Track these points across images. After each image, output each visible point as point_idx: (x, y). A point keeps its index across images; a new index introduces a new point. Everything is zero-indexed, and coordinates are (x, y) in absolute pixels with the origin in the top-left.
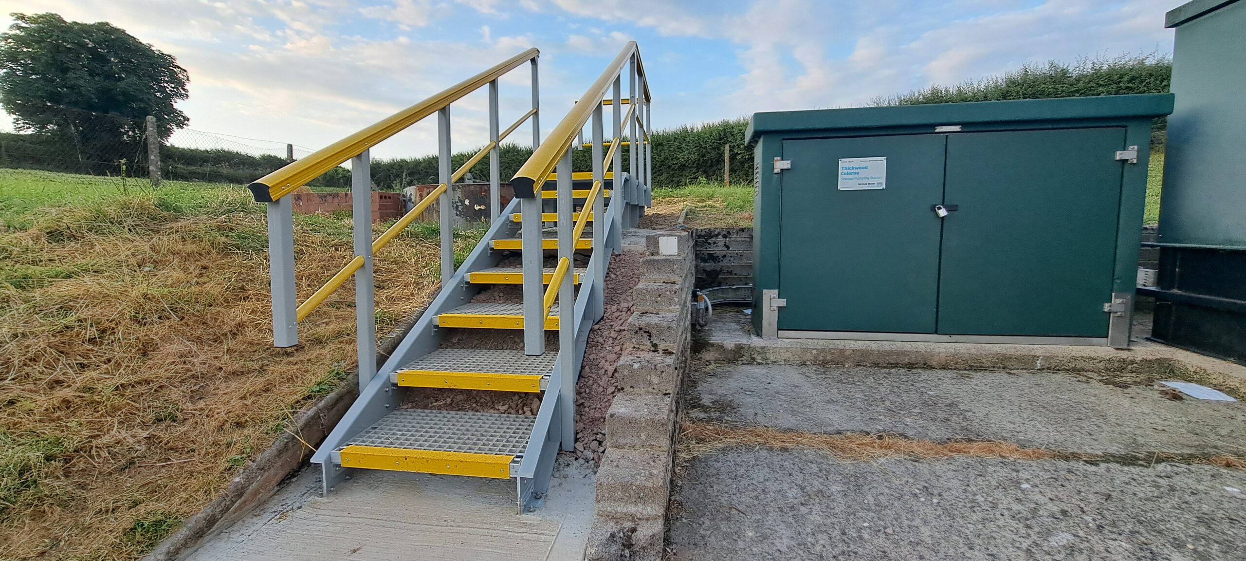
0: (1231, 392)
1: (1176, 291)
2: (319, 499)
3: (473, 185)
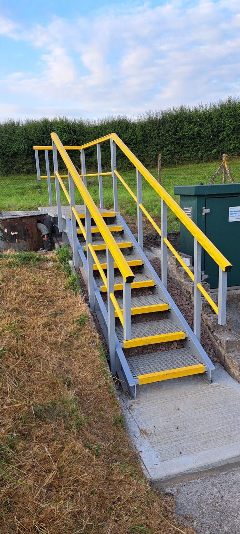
2: (134, 401)
3: (10, 219)
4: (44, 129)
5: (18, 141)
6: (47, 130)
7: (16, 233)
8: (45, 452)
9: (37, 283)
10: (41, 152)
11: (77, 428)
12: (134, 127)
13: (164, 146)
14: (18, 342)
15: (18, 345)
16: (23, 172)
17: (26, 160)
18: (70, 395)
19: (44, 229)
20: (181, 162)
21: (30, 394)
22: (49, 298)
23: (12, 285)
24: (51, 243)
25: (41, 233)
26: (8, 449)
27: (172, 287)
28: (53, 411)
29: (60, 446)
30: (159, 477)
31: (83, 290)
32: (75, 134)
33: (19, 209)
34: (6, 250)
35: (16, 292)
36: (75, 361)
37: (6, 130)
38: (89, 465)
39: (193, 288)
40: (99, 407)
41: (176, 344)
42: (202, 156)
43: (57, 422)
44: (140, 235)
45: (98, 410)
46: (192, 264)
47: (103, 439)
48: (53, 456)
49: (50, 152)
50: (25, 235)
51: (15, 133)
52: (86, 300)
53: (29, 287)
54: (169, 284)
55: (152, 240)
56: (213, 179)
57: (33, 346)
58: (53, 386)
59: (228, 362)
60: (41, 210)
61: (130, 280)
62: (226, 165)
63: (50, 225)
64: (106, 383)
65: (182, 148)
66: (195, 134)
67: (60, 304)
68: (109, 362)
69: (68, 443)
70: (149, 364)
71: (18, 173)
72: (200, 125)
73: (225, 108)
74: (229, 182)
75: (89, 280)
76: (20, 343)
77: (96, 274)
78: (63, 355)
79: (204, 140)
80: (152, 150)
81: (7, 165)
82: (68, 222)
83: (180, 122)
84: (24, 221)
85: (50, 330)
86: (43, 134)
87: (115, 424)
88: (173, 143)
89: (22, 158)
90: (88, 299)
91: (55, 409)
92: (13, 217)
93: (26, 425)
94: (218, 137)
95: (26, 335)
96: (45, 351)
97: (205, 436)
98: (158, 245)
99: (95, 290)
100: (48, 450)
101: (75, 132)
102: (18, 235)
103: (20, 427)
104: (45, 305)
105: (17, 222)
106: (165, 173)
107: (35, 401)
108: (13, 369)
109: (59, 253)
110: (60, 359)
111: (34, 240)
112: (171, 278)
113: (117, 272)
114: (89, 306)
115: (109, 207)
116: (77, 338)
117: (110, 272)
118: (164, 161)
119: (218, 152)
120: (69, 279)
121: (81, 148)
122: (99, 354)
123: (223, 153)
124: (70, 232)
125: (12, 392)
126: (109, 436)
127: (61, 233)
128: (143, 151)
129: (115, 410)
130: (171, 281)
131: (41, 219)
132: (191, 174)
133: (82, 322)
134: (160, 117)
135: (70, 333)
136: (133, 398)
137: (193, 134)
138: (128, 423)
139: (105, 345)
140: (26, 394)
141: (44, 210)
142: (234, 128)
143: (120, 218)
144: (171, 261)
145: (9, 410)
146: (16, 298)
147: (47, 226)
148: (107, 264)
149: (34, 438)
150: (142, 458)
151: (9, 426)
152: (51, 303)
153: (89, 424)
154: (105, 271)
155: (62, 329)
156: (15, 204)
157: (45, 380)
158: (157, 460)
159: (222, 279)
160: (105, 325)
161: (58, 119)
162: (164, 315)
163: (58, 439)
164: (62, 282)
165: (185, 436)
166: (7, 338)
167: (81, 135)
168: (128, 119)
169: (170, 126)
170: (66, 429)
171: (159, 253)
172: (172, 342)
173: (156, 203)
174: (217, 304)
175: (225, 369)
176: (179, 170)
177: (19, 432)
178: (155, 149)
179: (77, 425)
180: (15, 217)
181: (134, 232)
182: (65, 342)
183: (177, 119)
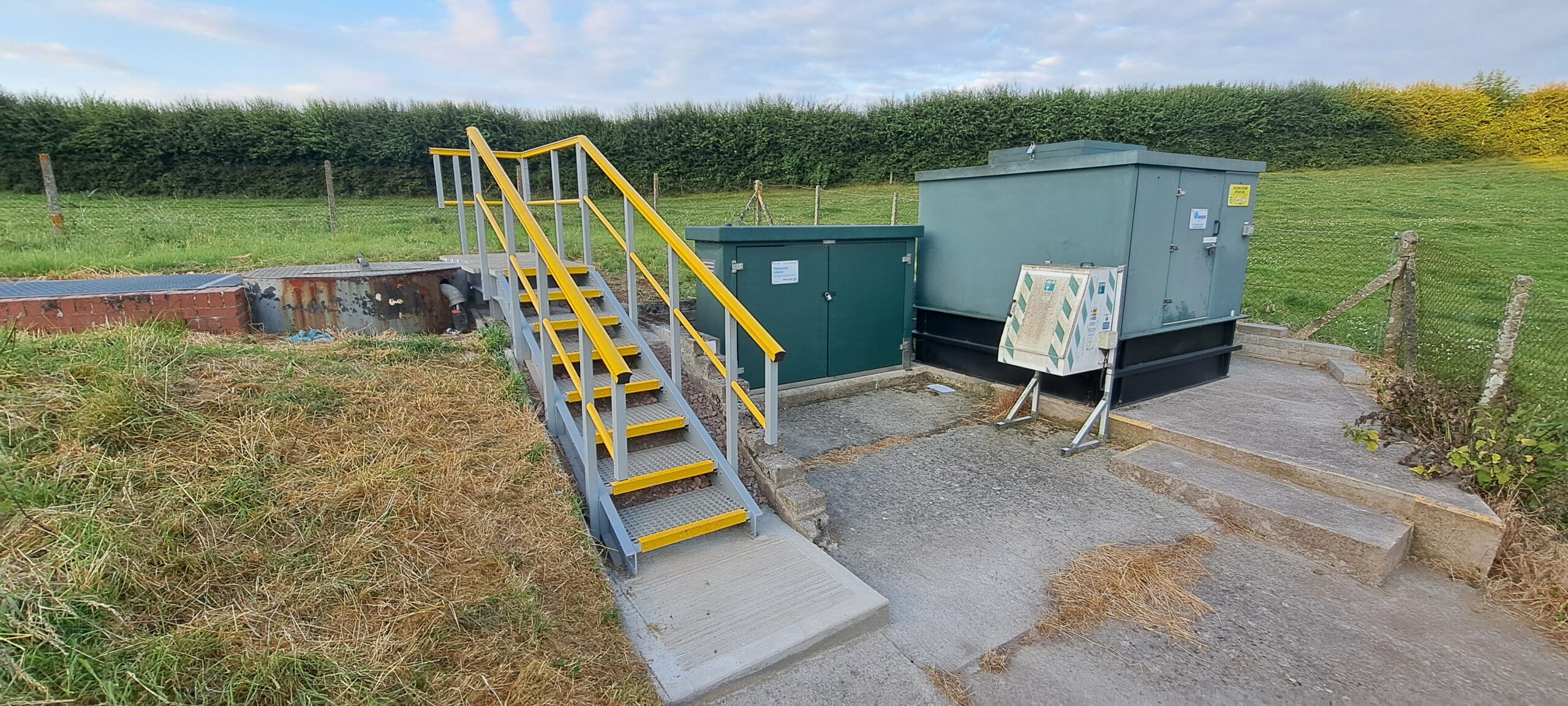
0: (952, 386)
1: (925, 333)
2: (633, 580)
3: (386, 276)
4: (446, 120)
5: (393, 137)
6: (451, 121)
7: (400, 302)
8: (484, 685)
9: (447, 391)
10: (446, 160)
11: (539, 638)
12: (609, 126)
13: (660, 163)
14: (416, 499)
15: (417, 504)
16: (404, 193)
17: (408, 171)
18: (522, 582)
19: (454, 295)
20: (689, 189)
21: (447, 589)
22: (470, 416)
23: (396, 395)
24: (468, 318)
25: (449, 302)
26: (413, 691)
27: (689, 389)
28: (493, 614)
29: (511, 671)
30: (683, 697)
31: (534, 401)
32: (504, 132)
33: (402, 259)
34: (380, 332)
35: (405, 409)
36: (527, 523)
37: (369, 117)
38: (565, 695)
39: (724, 389)
40: (575, 596)
41: (699, 481)
42: (723, 181)
43: (502, 632)
44: (633, 304)
45: (572, 602)
46: (722, 350)
47: (585, 649)
48: (499, 690)
49: (465, 161)
50: (417, 305)
51: (387, 122)
52: (541, 416)
53: (431, 399)
54: (685, 384)
55: (651, 313)
56: (742, 218)
57: (446, 504)
58: (490, 569)
59: (780, 500)
60: (447, 262)
61: (624, 378)
62: (760, 197)
63: (465, 288)
64: (586, 555)
65: (690, 166)
66: (710, 146)
67: (492, 426)
68: (587, 519)
69: (525, 665)
70: (657, 516)
71: (393, 193)
72: (719, 134)
73: (754, 111)
74: (766, 223)
75: (545, 385)
76: (422, 500)
77: (559, 371)
78: (505, 515)
79: (725, 158)
80: (641, 166)
81: (371, 180)
82: (501, 281)
83: (686, 126)
84: (415, 279)
85: (476, 473)
86: (445, 127)
87: (605, 622)
88: (676, 158)
89: (401, 167)
90: (544, 416)
91: (497, 610)
92: (392, 273)
93: (443, 645)
94: (746, 154)
95: (433, 485)
96: (471, 511)
97: (752, 619)
98: (665, 320)
99: (556, 399)
100: (489, 682)
101: (503, 128)
102: (402, 304)
103: (432, 649)
104: (463, 430)
105: (401, 282)
106: (664, 204)
107: (459, 599)
108: (411, 547)
109: (485, 335)
110: (499, 522)
111: (434, 313)
112: (687, 375)
113: (599, 366)
114: (546, 427)
115: (574, 256)
116: (528, 484)
117: (586, 367)
118: (662, 185)
119: (748, 177)
120: (508, 381)
121: (522, 156)
122: (571, 508)
123: (754, 179)
124: (507, 301)
125: (413, 588)
126: (595, 643)
127: (487, 302)
128: (626, 168)
129: (603, 598)
130: (686, 379)
131: (446, 276)
132: (707, 209)
133: (535, 456)
134: (653, 115)
135: (515, 476)
136: (632, 575)
137: (706, 147)
138: (627, 618)
139: (580, 492)
140: (440, 590)
141: (452, 260)
142: (769, 141)
143: (595, 276)
144: (687, 347)
145: (409, 620)
146: (406, 420)
147: (460, 290)
148: (581, 352)
149: (460, 665)
150: (653, 669)
151: (412, 650)
152: (474, 425)
153: (559, 627)
154: (577, 366)
155: (499, 471)
156: (393, 248)
157: (474, 561)
158: (679, 668)
159: (771, 372)
160: (578, 458)
161: (472, 105)
162: (678, 434)
163: (505, 659)
164: (495, 388)
165: (722, 625)
166: (396, 493)
167: (516, 135)
168: (600, 115)
169: (670, 131)
170: (518, 641)
171: (666, 334)
172: (693, 478)
173: (653, 253)
174: (763, 412)
175: (776, 513)
176: (686, 201)
177: (431, 657)
178: (646, 165)
179: (539, 632)
180: (397, 272)
181: (622, 298)
182: (506, 493)
183: (680, 121)
